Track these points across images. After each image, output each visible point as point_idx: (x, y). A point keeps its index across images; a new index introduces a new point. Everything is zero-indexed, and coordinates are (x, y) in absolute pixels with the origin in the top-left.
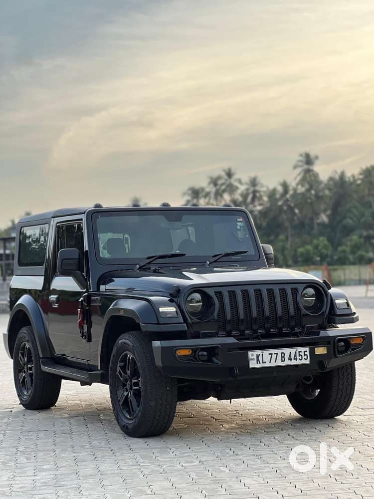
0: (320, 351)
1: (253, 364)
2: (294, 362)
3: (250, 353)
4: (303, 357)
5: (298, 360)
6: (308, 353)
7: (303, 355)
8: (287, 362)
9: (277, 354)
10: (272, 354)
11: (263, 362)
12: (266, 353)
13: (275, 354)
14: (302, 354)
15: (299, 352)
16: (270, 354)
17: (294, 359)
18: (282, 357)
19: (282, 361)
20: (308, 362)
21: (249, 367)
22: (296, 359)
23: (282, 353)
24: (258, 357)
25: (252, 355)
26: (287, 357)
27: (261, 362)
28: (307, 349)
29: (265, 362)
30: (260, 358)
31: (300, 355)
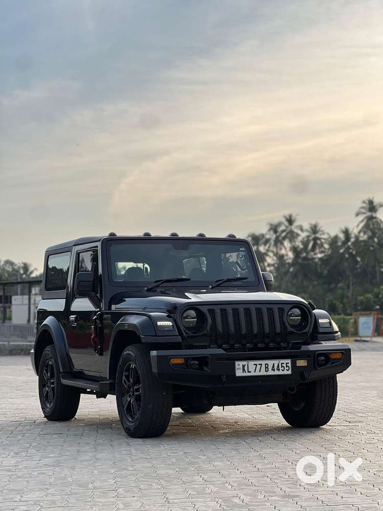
0: (301, 363)
1: (239, 373)
2: (276, 373)
3: (237, 363)
4: (286, 368)
5: (281, 370)
6: (289, 365)
7: (285, 367)
8: (271, 373)
9: (261, 364)
10: (256, 365)
11: (249, 372)
12: (252, 363)
13: (259, 364)
14: (285, 365)
15: (282, 364)
16: (254, 365)
17: (277, 370)
18: (266, 368)
19: (266, 371)
20: (290, 372)
21: (235, 375)
22: (279, 370)
23: (266, 364)
24: (244, 366)
25: (239, 365)
26: (270, 368)
27: (246, 371)
28: (289, 361)
29: (250, 372)
30: (246, 368)
31: (282, 367)
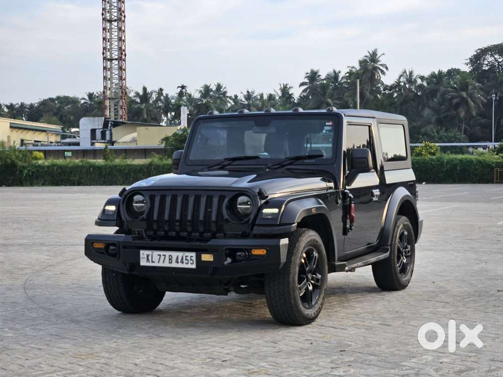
0: (207, 257)
1: (143, 263)
2: (180, 265)
3: (142, 252)
4: (190, 262)
5: (184, 263)
6: (194, 258)
7: (189, 260)
8: (174, 265)
9: (165, 256)
10: (160, 255)
12: (156, 253)
13: (163, 255)
14: (189, 258)
15: (186, 256)
16: (158, 255)
17: (181, 262)
18: (170, 259)
19: (170, 263)
20: (194, 266)
21: (140, 263)
23: (170, 256)
24: (148, 256)
25: (143, 254)
26: (174, 260)
27: (150, 261)
28: (194, 254)
29: (154, 262)
30: (150, 258)
31: (186, 259)
